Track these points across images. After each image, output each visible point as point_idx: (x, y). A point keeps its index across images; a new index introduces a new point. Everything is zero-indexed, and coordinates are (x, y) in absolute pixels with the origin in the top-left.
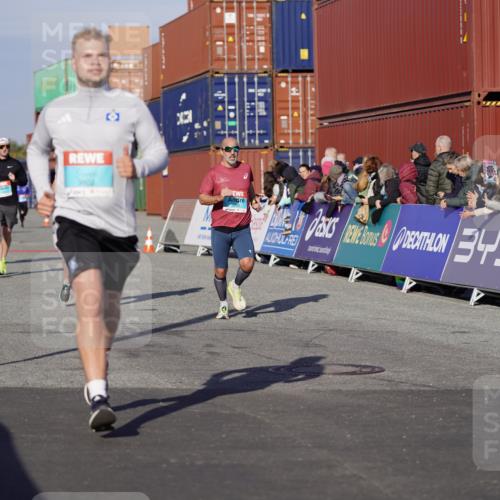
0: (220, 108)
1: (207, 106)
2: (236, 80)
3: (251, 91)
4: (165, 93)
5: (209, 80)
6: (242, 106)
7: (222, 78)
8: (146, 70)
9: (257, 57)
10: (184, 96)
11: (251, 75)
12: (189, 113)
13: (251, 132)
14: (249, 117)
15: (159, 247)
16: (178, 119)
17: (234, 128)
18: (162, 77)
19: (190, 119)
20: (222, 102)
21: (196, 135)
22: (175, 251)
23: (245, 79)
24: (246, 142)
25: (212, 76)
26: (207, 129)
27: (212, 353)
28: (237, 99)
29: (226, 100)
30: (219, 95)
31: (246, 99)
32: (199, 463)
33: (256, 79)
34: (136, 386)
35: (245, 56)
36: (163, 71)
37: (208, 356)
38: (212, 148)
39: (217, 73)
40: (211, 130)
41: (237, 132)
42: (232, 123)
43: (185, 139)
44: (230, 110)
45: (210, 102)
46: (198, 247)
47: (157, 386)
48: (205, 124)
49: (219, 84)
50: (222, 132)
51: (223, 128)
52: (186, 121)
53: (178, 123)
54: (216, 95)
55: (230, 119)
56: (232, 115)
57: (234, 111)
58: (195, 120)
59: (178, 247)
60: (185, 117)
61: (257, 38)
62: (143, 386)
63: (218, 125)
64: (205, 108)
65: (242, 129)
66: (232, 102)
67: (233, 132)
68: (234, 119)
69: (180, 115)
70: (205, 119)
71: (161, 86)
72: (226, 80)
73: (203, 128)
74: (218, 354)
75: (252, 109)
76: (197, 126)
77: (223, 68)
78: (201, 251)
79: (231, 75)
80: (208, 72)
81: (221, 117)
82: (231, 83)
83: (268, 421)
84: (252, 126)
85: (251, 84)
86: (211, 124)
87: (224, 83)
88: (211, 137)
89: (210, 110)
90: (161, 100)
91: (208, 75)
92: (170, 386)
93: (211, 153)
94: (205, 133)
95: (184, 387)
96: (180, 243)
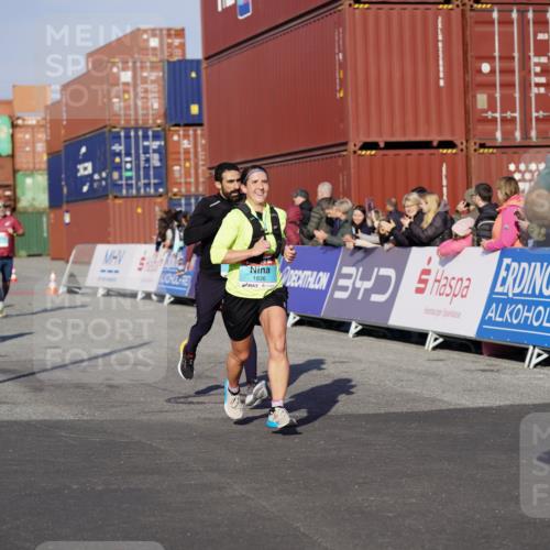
0: (117, 160)
1: (105, 159)
2: (132, 134)
3: (146, 143)
4: (66, 147)
5: (107, 135)
6: (138, 158)
7: (119, 133)
8: (48, 125)
9: (151, 112)
10: (84, 150)
11: (145, 130)
12: (89, 165)
13: (146, 181)
14: (145, 168)
15: (63, 289)
16: (78, 171)
17: (130, 178)
18: (63, 132)
19: (90, 171)
20: (119, 154)
21: (95, 185)
22: (76, 293)
23: (140, 133)
24: (142, 191)
25: (110, 131)
26: (105, 179)
27: (111, 386)
28: (133, 152)
29: (123, 152)
30: (116, 148)
31: (141, 151)
32: (100, 488)
33: (150, 133)
34: (41, 418)
35: (140, 112)
36: (64, 127)
37: (108, 389)
38: (111, 196)
39: (115, 127)
40: (109, 181)
41: (134, 182)
42: (129, 174)
43: (85, 189)
44: (126, 162)
45: (108, 155)
46: (97, 288)
47: (60, 418)
48: (104, 175)
49: (117, 138)
50: (120, 182)
51: (121, 178)
52: (86, 173)
53: (79, 175)
54: (114, 148)
55: (127, 170)
56: (128, 166)
57: (131, 162)
58: (94, 171)
59: (79, 288)
60: (85, 169)
61: (150, 96)
62: (47, 418)
63: (116, 175)
64: (104, 160)
65: (138, 179)
66: (128, 154)
67: (130, 182)
68: (131, 170)
69: (80, 167)
70: (104, 170)
71: (62, 140)
72: (122, 134)
73: (102, 179)
74: (117, 387)
75: (147, 160)
76: (96, 177)
77: (119, 123)
78: (101, 292)
79: (127, 130)
80: (105, 127)
81: (118, 168)
82: (128, 137)
83: (163, 448)
84: (147, 176)
85: (146, 137)
86: (110, 175)
87: (120, 137)
88: (109, 187)
89: (109, 161)
90: (63, 154)
91: (106, 130)
92: (72, 418)
93: (109, 201)
94: (104, 183)
95: (85, 418)
96: (81, 286)
